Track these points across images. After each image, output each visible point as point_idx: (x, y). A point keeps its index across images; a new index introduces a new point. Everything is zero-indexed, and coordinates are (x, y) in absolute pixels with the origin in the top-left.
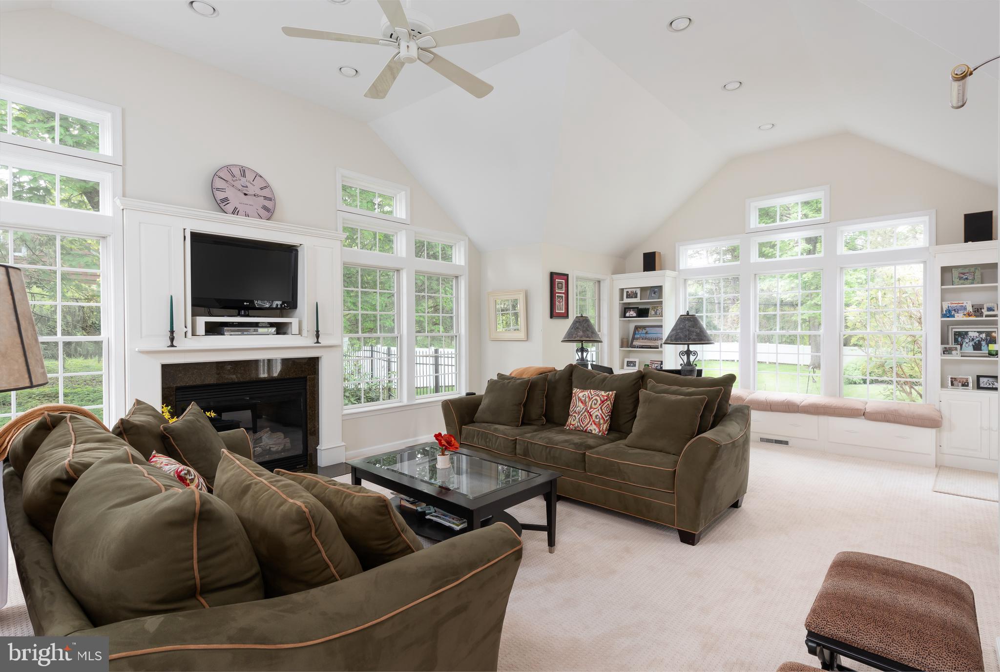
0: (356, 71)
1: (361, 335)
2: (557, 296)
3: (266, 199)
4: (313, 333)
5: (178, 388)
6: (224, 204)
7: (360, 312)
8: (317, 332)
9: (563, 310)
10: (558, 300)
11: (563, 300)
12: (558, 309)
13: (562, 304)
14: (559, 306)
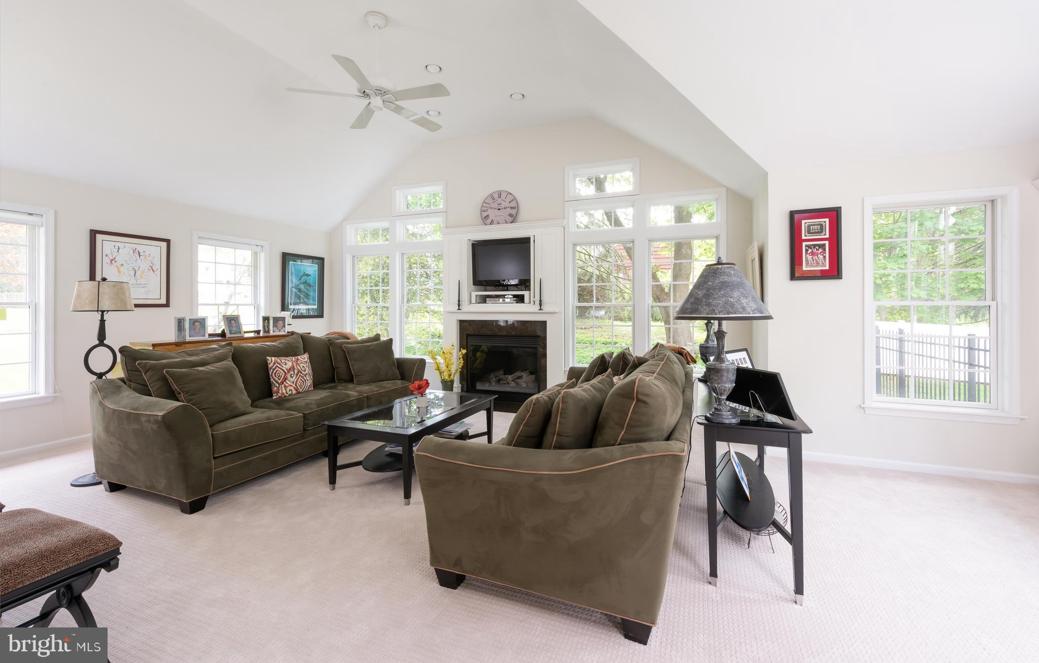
0: (523, 95)
1: (595, 303)
2: (806, 246)
3: (512, 208)
4: (537, 302)
5: (467, 335)
6: (486, 220)
7: (594, 283)
8: (540, 301)
9: (825, 266)
10: (810, 251)
11: (824, 249)
12: (811, 266)
13: (821, 257)
14: (813, 260)
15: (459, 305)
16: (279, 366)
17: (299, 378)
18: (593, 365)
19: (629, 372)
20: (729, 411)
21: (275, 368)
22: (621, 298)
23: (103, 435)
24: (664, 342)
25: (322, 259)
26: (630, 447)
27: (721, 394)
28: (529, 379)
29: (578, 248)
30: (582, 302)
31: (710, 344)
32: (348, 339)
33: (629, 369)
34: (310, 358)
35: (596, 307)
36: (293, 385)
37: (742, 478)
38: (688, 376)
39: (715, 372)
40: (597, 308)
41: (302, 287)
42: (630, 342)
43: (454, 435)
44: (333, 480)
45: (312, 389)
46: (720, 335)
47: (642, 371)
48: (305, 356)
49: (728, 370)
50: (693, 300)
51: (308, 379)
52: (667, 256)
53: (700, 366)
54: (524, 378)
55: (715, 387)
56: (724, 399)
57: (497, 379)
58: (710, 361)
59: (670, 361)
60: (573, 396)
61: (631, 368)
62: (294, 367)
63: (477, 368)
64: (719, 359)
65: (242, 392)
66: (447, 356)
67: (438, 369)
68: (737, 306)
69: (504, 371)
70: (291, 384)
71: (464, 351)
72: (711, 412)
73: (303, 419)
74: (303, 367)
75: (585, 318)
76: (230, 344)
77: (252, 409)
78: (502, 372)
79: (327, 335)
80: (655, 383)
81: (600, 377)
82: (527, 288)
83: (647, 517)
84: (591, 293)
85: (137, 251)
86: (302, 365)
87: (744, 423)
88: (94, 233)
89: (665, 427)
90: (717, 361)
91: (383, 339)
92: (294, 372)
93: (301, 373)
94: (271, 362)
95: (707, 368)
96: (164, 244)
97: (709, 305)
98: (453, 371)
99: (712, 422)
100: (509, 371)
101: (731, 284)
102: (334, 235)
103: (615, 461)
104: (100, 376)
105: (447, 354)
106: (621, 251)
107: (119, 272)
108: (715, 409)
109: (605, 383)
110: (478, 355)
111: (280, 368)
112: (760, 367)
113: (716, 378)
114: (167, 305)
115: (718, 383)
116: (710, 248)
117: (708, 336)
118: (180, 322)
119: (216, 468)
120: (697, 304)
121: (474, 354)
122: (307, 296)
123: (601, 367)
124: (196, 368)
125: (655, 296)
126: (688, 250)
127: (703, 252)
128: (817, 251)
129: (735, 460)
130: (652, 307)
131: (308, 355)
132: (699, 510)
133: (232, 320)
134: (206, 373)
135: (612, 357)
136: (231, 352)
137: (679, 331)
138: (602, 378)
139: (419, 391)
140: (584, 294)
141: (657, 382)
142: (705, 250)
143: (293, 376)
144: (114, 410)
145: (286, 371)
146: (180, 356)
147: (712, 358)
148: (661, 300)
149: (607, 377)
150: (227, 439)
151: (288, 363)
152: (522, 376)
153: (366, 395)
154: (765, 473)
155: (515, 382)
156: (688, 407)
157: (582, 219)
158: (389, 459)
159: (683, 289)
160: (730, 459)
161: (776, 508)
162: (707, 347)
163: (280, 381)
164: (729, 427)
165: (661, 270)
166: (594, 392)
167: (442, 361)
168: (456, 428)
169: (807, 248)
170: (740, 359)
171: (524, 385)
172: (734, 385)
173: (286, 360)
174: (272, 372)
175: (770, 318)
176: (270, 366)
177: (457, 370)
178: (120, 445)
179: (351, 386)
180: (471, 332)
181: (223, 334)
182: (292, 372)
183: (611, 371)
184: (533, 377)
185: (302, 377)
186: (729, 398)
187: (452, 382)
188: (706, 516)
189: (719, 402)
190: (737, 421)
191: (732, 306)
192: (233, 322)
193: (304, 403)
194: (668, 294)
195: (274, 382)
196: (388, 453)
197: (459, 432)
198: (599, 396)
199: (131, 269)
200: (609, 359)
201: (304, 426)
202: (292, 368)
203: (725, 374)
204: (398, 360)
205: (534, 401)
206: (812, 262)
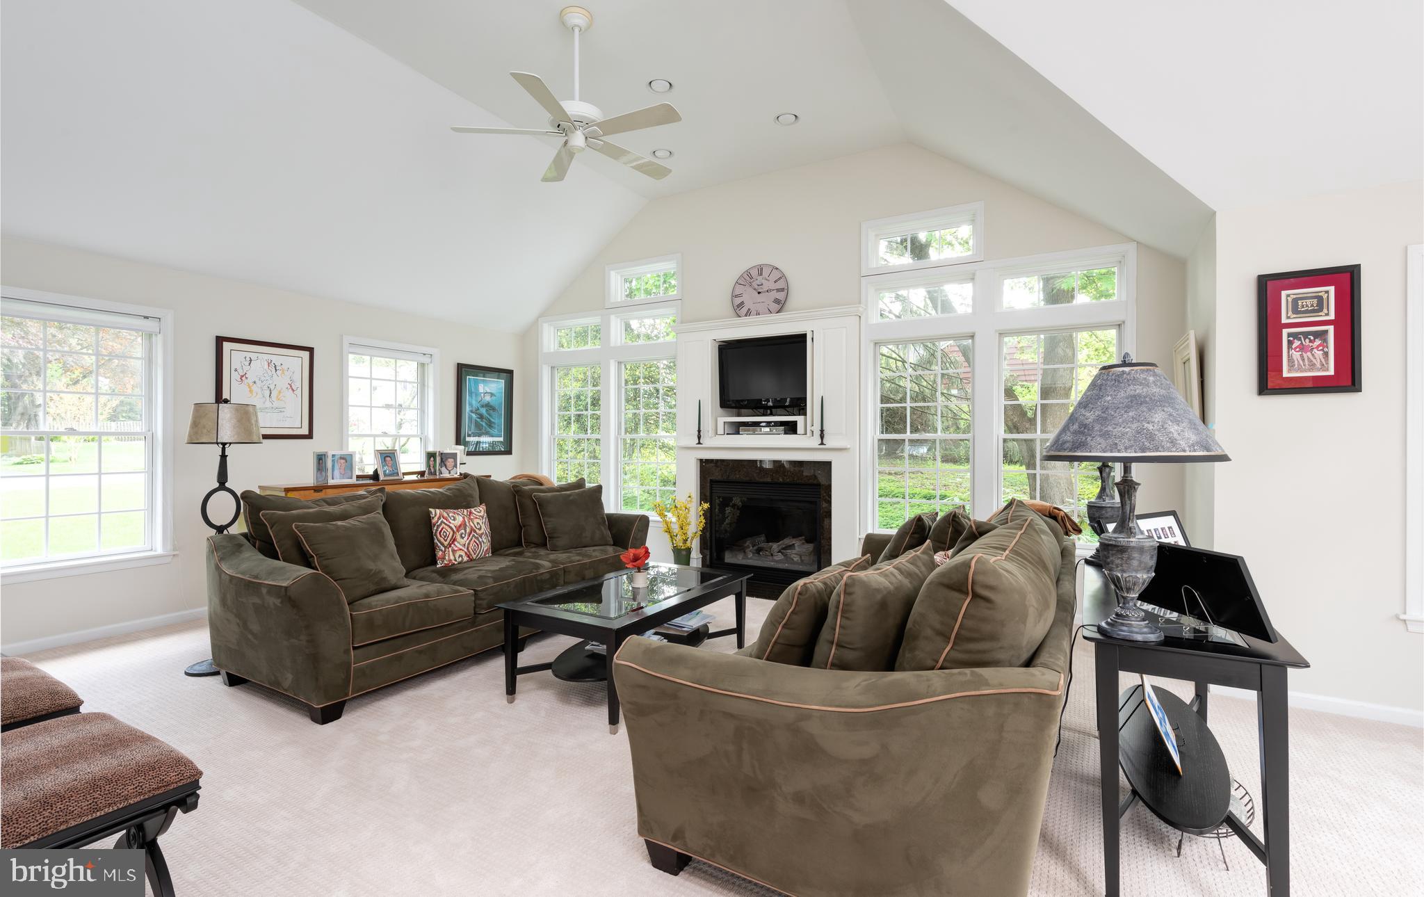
0: (796, 116)
1: (908, 435)
2: (1289, 335)
3: (778, 290)
4: (817, 433)
5: (711, 481)
6: (739, 309)
7: (909, 404)
8: (822, 431)
9: (1327, 370)
10: (1297, 343)
11: (1325, 341)
12: (1300, 369)
13: (1319, 354)
14: (1303, 360)
15: (699, 437)
16: (445, 521)
17: (471, 539)
18: (903, 532)
19: (960, 546)
20: (1144, 620)
21: (441, 524)
22: (955, 427)
23: (219, 609)
24: (1025, 498)
25: (510, 372)
26: (960, 673)
27: (1128, 590)
28: (804, 550)
29: (884, 350)
30: (891, 433)
31: (1107, 502)
32: (541, 484)
33: (962, 541)
34: (488, 512)
35: (911, 441)
36: (463, 548)
37: (1167, 734)
38: (1066, 553)
39: (1118, 551)
40: (914, 442)
41: (483, 411)
42: (967, 495)
43: (687, 632)
44: (511, 690)
45: (490, 555)
46: (1127, 487)
47: (983, 546)
48: (481, 509)
49: (1141, 550)
50: (1076, 427)
51: (485, 541)
52: (1031, 361)
53: (1088, 537)
54: (796, 548)
55: (1118, 577)
56: (1133, 599)
57: (755, 548)
58: (1107, 531)
59: (1035, 530)
60: (864, 585)
61: (966, 539)
62: (465, 524)
63: (726, 531)
64: (1124, 525)
65: (392, 556)
66: (681, 512)
67: (668, 531)
68: (1160, 437)
69: (766, 537)
70: (461, 547)
71: (706, 506)
72: (1109, 620)
73: (473, 598)
74: (478, 523)
75: (897, 458)
76: (382, 490)
77: (406, 581)
78: (763, 538)
79: (513, 478)
80: (1007, 567)
81: (911, 554)
82: (801, 411)
83: (990, 796)
84: (903, 419)
85: (272, 364)
86: (476, 521)
87: (1172, 641)
88: (220, 340)
89: (1024, 643)
90: (1121, 532)
91: (588, 485)
92: (466, 531)
93: (475, 532)
94: (435, 516)
95: (1102, 544)
96: (306, 354)
97: (1106, 435)
98: (690, 534)
99: (1111, 637)
100: (774, 537)
101: (1147, 399)
102: (528, 337)
103: (931, 697)
104: (220, 529)
105: (680, 510)
106: (955, 354)
107: (251, 391)
108: (1117, 614)
109: (920, 564)
110: (727, 512)
111: (446, 524)
112: (1199, 544)
113: (1118, 561)
114: (310, 436)
115: (1123, 571)
116: (1105, 348)
117: (1103, 489)
118: (321, 459)
119: (358, 662)
120: (1083, 433)
121: (722, 511)
122: (490, 424)
123: (916, 536)
124: (334, 523)
125: (1010, 424)
126: (1068, 350)
127: (1092, 353)
128: (1311, 344)
129: (1153, 701)
130: (1005, 441)
131: (485, 507)
132: (1084, 779)
133: (387, 456)
134: (346, 529)
135: (935, 520)
136: (382, 500)
137: (1051, 480)
138: (915, 555)
139: (634, 564)
140: (892, 420)
141: (1010, 566)
142: (1096, 350)
143: (463, 536)
144: (232, 577)
145: (455, 529)
146: (317, 505)
147: (1111, 527)
148: (1021, 430)
149: (923, 553)
150: (370, 624)
151: (456, 518)
152: (793, 544)
153: (562, 566)
154: (1209, 725)
155: (782, 553)
156: (1066, 607)
157: (888, 303)
158: (588, 662)
159: (1058, 413)
160: (1144, 700)
161: (1233, 792)
162: (1102, 508)
163: (446, 543)
164: (1144, 647)
165: (1020, 383)
166: (900, 577)
167: (674, 519)
168: (690, 622)
169: (1291, 339)
170: (1163, 529)
171: (796, 559)
172: (1154, 574)
173: (454, 513)
174: (437, 530)
175: (1224, 458)
176: (434, 521)
177: (696, 533)
178: (238, 624)
179: (542, 552)
180: (717, 475)
181: (375, 476)
182: (463, 531)
183: (931, 545)
184: (810, 547)
185: (476, 538)
186: (1144, 597)
187: (689, 550)
188: (1098, 791)
189: (1124, 603)
190: (1158, 637)
191: (1151, 437)
192: (388, 459)
193: (476, 576)
194: (1032, 421)
195: (439, 544)
196: (587, 654)
197: (694, 627)
198: (909, 585)
199: (265, 388)
200: (931, 523)
201: (475, 608)
202: (463, 525)
203: (1136, 555)
204: (610, 517)
205: (799, 587)
206: (1301, 362)
